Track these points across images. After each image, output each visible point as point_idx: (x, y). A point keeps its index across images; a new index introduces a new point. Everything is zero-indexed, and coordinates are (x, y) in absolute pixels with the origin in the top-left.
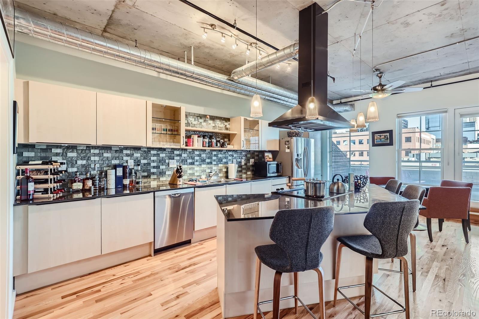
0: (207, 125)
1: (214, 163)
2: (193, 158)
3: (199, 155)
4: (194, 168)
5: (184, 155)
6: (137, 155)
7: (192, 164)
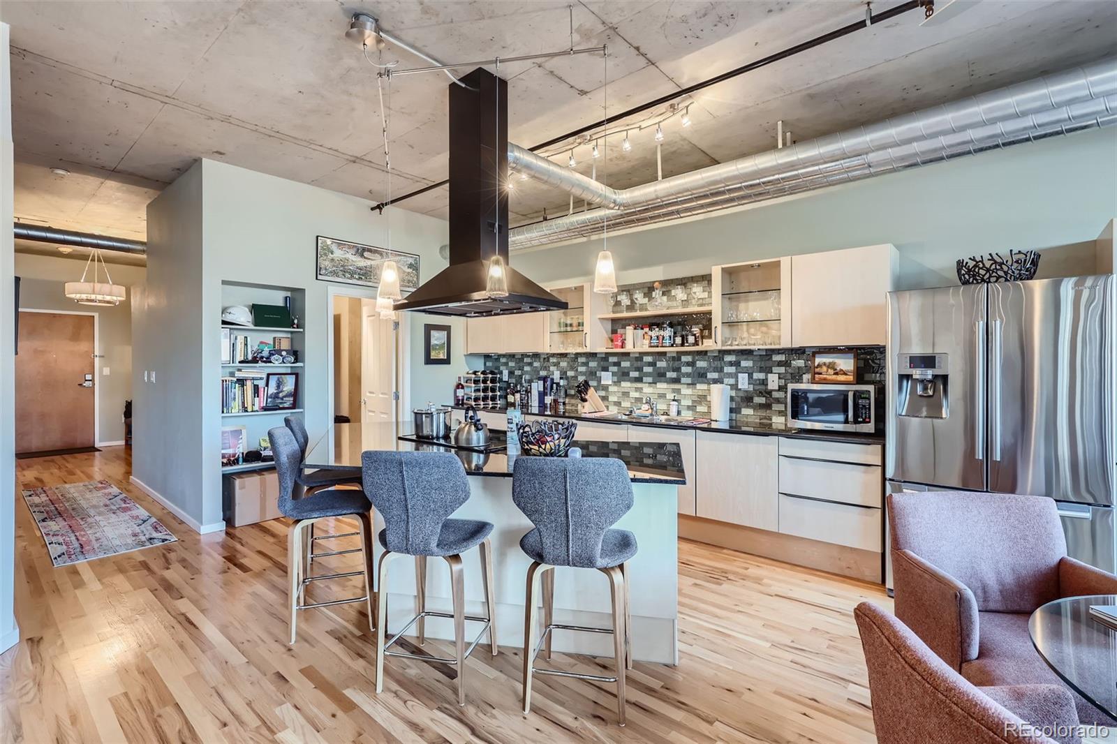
0: (668, 300)
1: (683, 380)
2: (639, 369)
3: (653, 364)
4: (642, 388)
5: (625, 364)
6: (564, 364)
7: (639, 380)
